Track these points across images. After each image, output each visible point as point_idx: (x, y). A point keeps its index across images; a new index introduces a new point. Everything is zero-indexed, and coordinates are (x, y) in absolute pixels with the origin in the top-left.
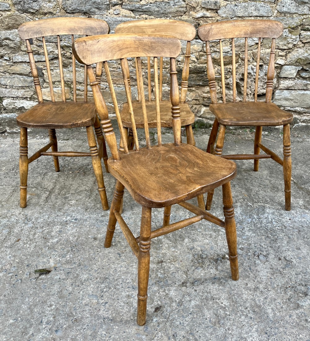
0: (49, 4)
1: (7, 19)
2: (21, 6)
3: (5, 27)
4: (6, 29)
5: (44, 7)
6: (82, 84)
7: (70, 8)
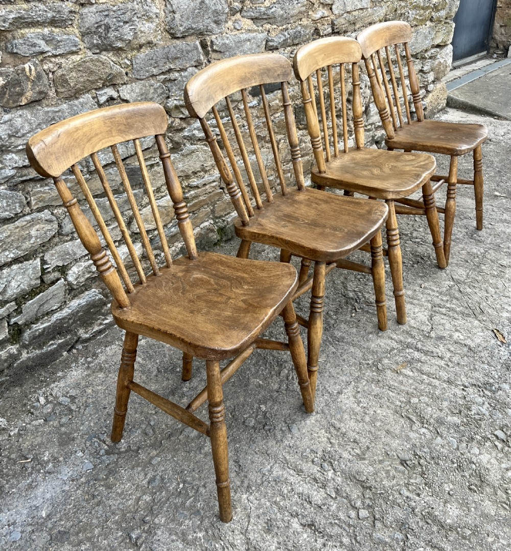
0: (147, 25)
1: (74, 74)
2: (100, 37)
3: (66, 94)
4: (66, 98)
5: (142, 32)
6: (199, 174)
7: (181, 28)
